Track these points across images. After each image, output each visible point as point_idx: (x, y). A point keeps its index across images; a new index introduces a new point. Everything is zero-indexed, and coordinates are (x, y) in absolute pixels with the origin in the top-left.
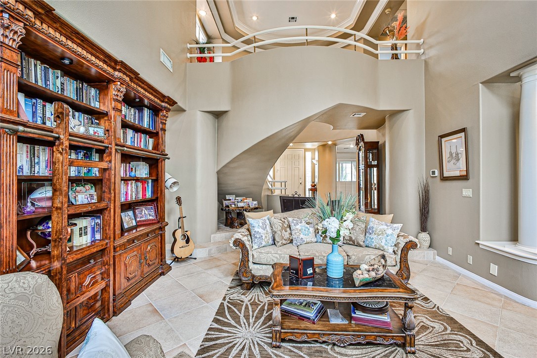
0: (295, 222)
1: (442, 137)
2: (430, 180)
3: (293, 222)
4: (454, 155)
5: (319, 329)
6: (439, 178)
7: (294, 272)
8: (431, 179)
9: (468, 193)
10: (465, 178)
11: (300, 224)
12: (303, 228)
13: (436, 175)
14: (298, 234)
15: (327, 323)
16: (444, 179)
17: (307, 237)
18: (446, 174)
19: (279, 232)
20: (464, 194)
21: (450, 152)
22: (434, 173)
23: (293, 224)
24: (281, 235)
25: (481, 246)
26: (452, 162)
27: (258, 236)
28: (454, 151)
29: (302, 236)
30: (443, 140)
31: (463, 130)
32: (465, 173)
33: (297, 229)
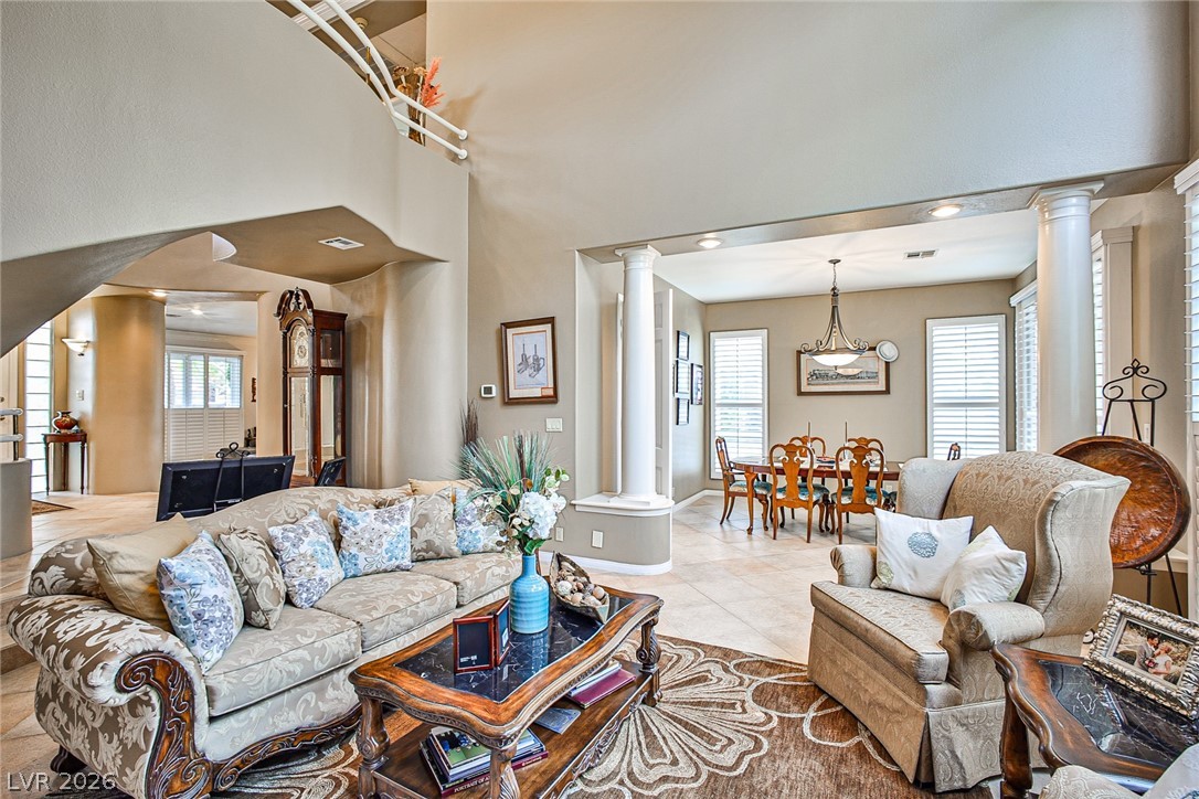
0: (292, 535)
1: (508, 325)
2: (478, 403)
3: (286, 538)
4: (531, 361)
5: (565, 758)
6: (498, 401)
7: (474, 658)
8: (480, 402)
9: (554, 424)
10: (552, 399)
11: (306, 540)
12: (318, 548)
13: (494, 394)
14: (309, 569)
15: (555, 737)
16: (509, 402)
17: (329, 571)
18: (514, 393)
19: (267, 579)
20: (549, 426)
21: (524, 356)
22: (488, 390)
23: (287, 544)
24: (274, 584)
25: (578, 508)
26: (527, 373)
27: (218, 614)
28: (530, 353)
29: (320, 572)
30: (510, 332)
31: (551, 320)
32: (551, 392)
33: (303, 555)
